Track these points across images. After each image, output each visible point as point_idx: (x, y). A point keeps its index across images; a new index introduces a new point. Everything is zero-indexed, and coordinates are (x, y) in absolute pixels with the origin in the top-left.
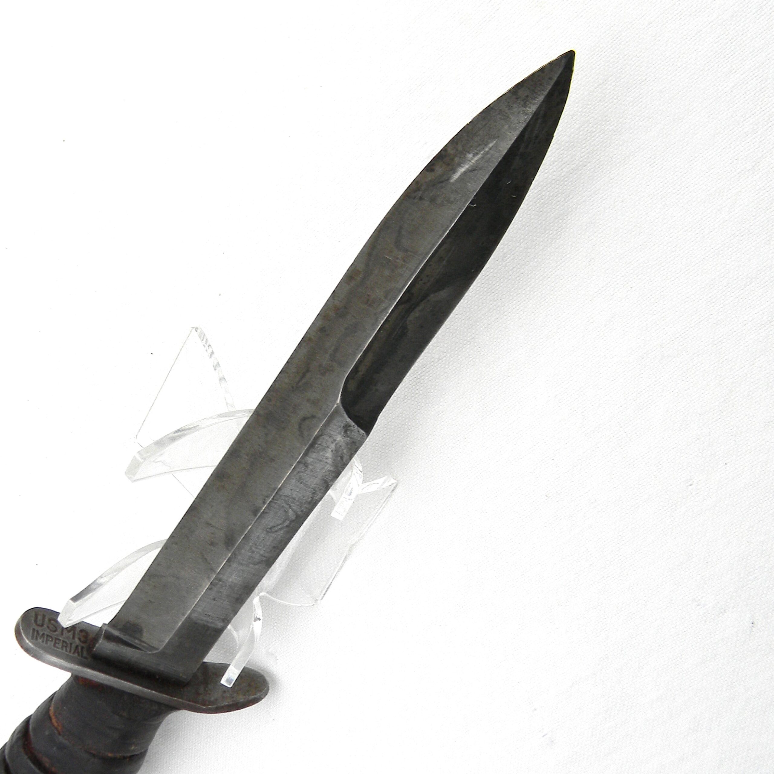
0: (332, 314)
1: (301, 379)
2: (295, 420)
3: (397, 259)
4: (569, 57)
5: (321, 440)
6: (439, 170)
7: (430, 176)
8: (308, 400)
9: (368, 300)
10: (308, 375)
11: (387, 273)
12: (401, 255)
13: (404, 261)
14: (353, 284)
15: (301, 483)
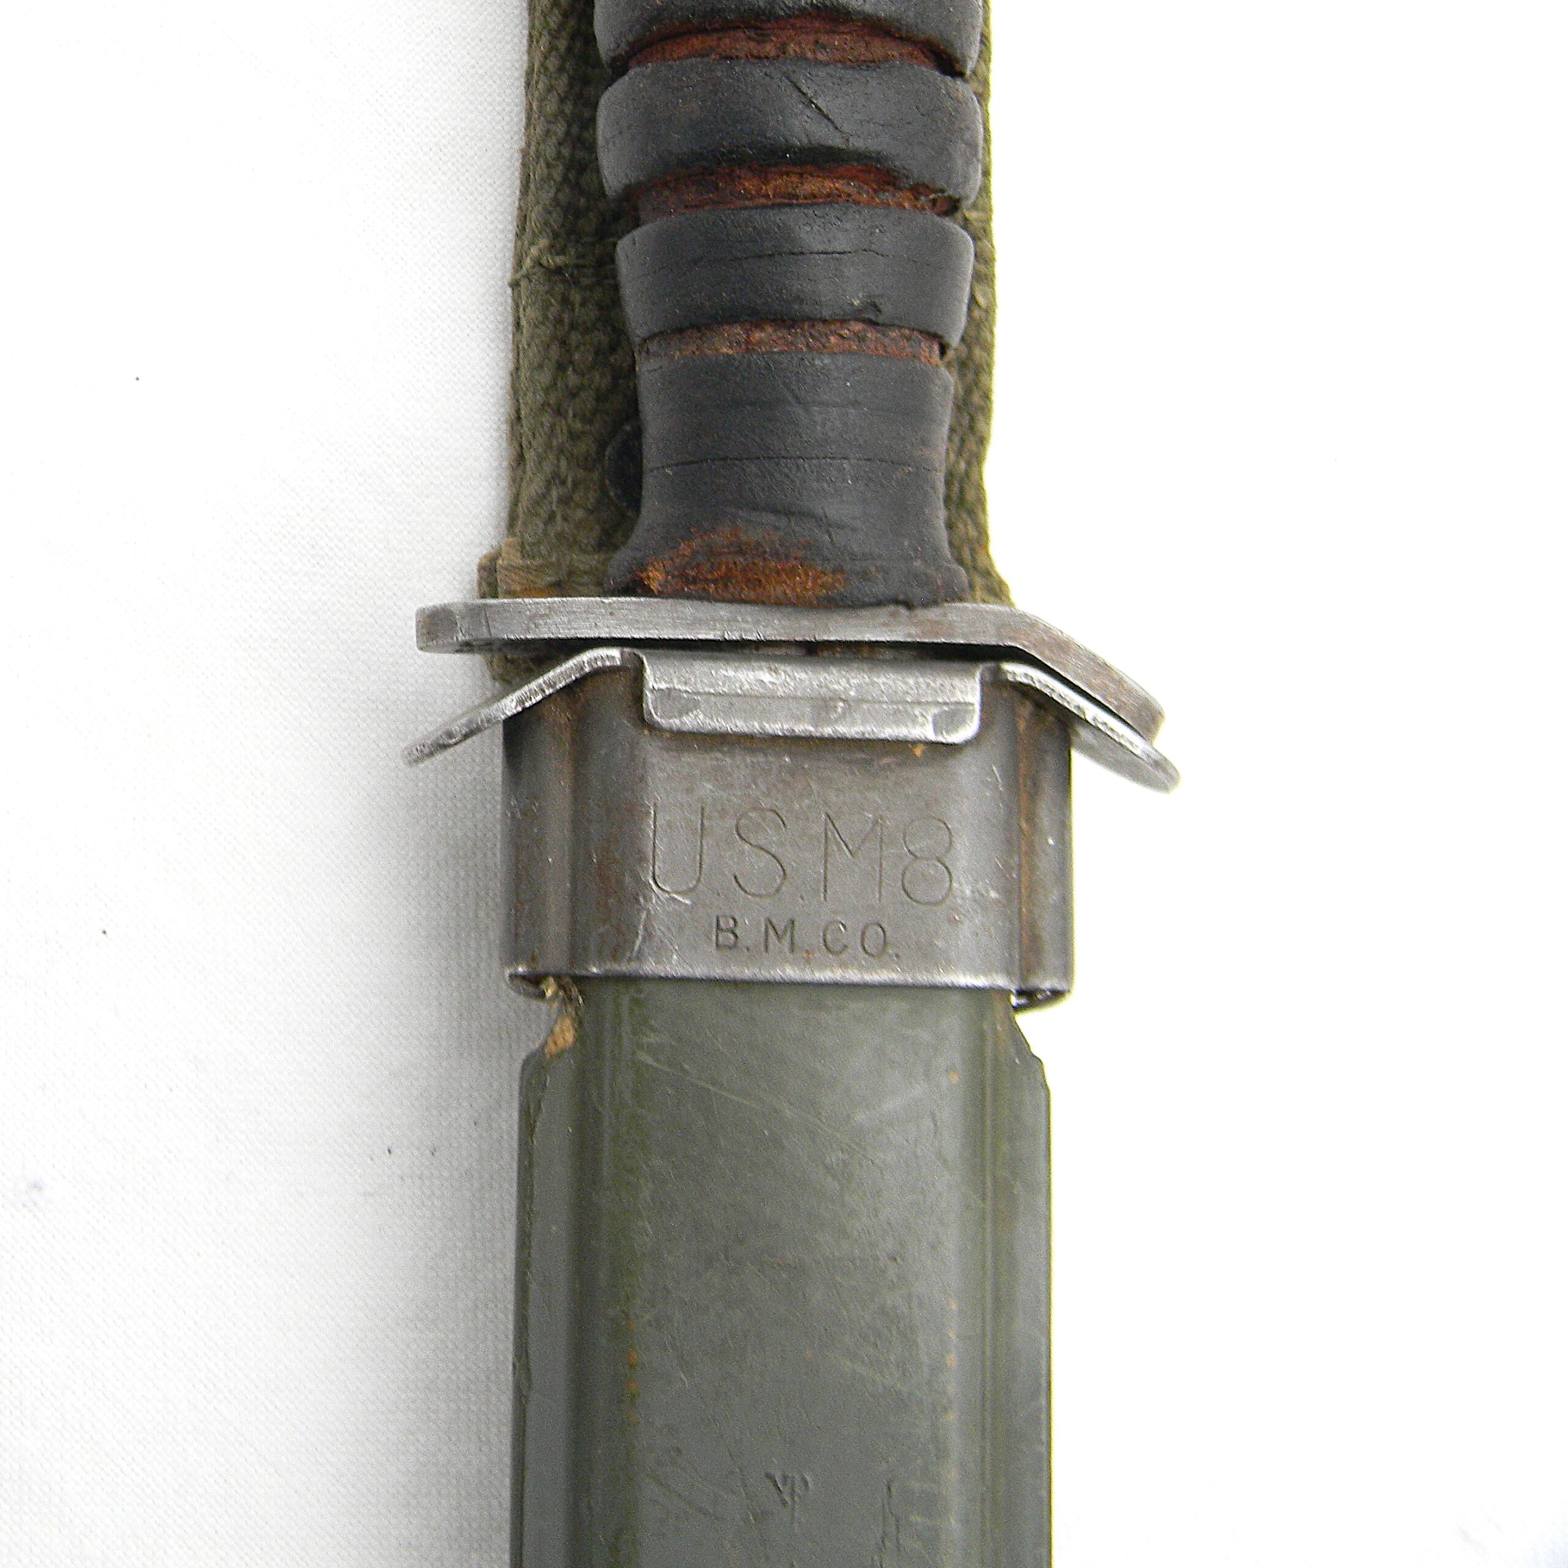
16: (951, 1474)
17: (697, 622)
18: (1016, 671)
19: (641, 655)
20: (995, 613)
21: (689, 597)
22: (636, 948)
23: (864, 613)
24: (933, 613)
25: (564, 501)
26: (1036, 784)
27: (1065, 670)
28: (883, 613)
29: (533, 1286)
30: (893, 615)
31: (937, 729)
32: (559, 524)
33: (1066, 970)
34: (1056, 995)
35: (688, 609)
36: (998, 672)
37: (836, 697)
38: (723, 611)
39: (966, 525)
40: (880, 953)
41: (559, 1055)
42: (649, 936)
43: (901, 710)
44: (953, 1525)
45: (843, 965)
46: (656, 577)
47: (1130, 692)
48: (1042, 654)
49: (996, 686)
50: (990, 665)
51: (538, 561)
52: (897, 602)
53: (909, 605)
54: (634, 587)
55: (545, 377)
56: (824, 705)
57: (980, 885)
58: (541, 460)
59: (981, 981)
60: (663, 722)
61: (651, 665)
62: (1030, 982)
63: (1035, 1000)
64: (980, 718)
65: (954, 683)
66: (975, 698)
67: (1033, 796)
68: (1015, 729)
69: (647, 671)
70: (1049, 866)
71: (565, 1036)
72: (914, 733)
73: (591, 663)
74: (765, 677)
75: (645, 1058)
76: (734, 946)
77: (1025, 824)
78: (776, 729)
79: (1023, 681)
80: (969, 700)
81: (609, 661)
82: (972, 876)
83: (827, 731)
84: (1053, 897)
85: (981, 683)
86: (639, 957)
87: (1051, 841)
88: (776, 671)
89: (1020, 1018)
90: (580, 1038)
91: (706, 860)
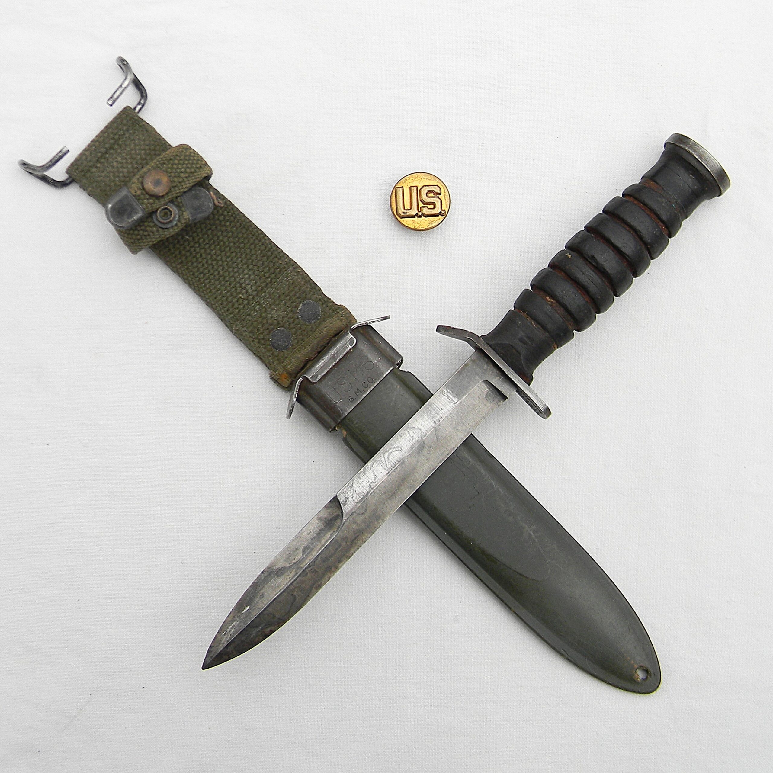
0: (333, 569)
1: (358, 536)
2: (367, 515)
3: (297, 592)
4: (204, 668)
5: (359, 500)
6: (268, 630)
7: (272, 628)
8: (358, 524)
9: (316, 572)
10: (353, 538)
11: (303, 585)
12: (295, 593)
13: (294, 590)
14: (319, 583)
15: (376, 475)
18: (353, 327)
22: (341, 413)
26: (370, 337)
31: (351, 346)
33: (400, 356)
34: (402, 361)
37: (334, 355)
40: (373, 381)
41: (346, 436)
42: (341, 409)
43: (344, 347)
45: (370, 387)
49: (353, 332)
50: (349, 329)
56: (333, 357)
57: (376, 359)
59: (389, 371)
60: (316, 381)
61: (306, 375)
62: (396, 363)
63: (399, 364)
64: (355, 338)
65: (347, 337)
66: (352, 336)
67: (373, 339)
68: (361, 333)
69: (307, 377)
70: (383, 346)
71: (345, 432)
72: (349, 349)
73: (299, 382)
74: (323, 362)
75: (357, 425)
76: (353, 400)
77: (375, 344)
78: (331, 367)
79: (356, 327)
80: (351, 337)
81: (301, 380)
82: (374, 359)
83: (337, 360)
84: (388, 349)
85: (350, 333)
86: (343, 414)
87: (381, 342)
88: (323, 360)
89: (400, 369)
90: (347, 431)
91: (339, 392)
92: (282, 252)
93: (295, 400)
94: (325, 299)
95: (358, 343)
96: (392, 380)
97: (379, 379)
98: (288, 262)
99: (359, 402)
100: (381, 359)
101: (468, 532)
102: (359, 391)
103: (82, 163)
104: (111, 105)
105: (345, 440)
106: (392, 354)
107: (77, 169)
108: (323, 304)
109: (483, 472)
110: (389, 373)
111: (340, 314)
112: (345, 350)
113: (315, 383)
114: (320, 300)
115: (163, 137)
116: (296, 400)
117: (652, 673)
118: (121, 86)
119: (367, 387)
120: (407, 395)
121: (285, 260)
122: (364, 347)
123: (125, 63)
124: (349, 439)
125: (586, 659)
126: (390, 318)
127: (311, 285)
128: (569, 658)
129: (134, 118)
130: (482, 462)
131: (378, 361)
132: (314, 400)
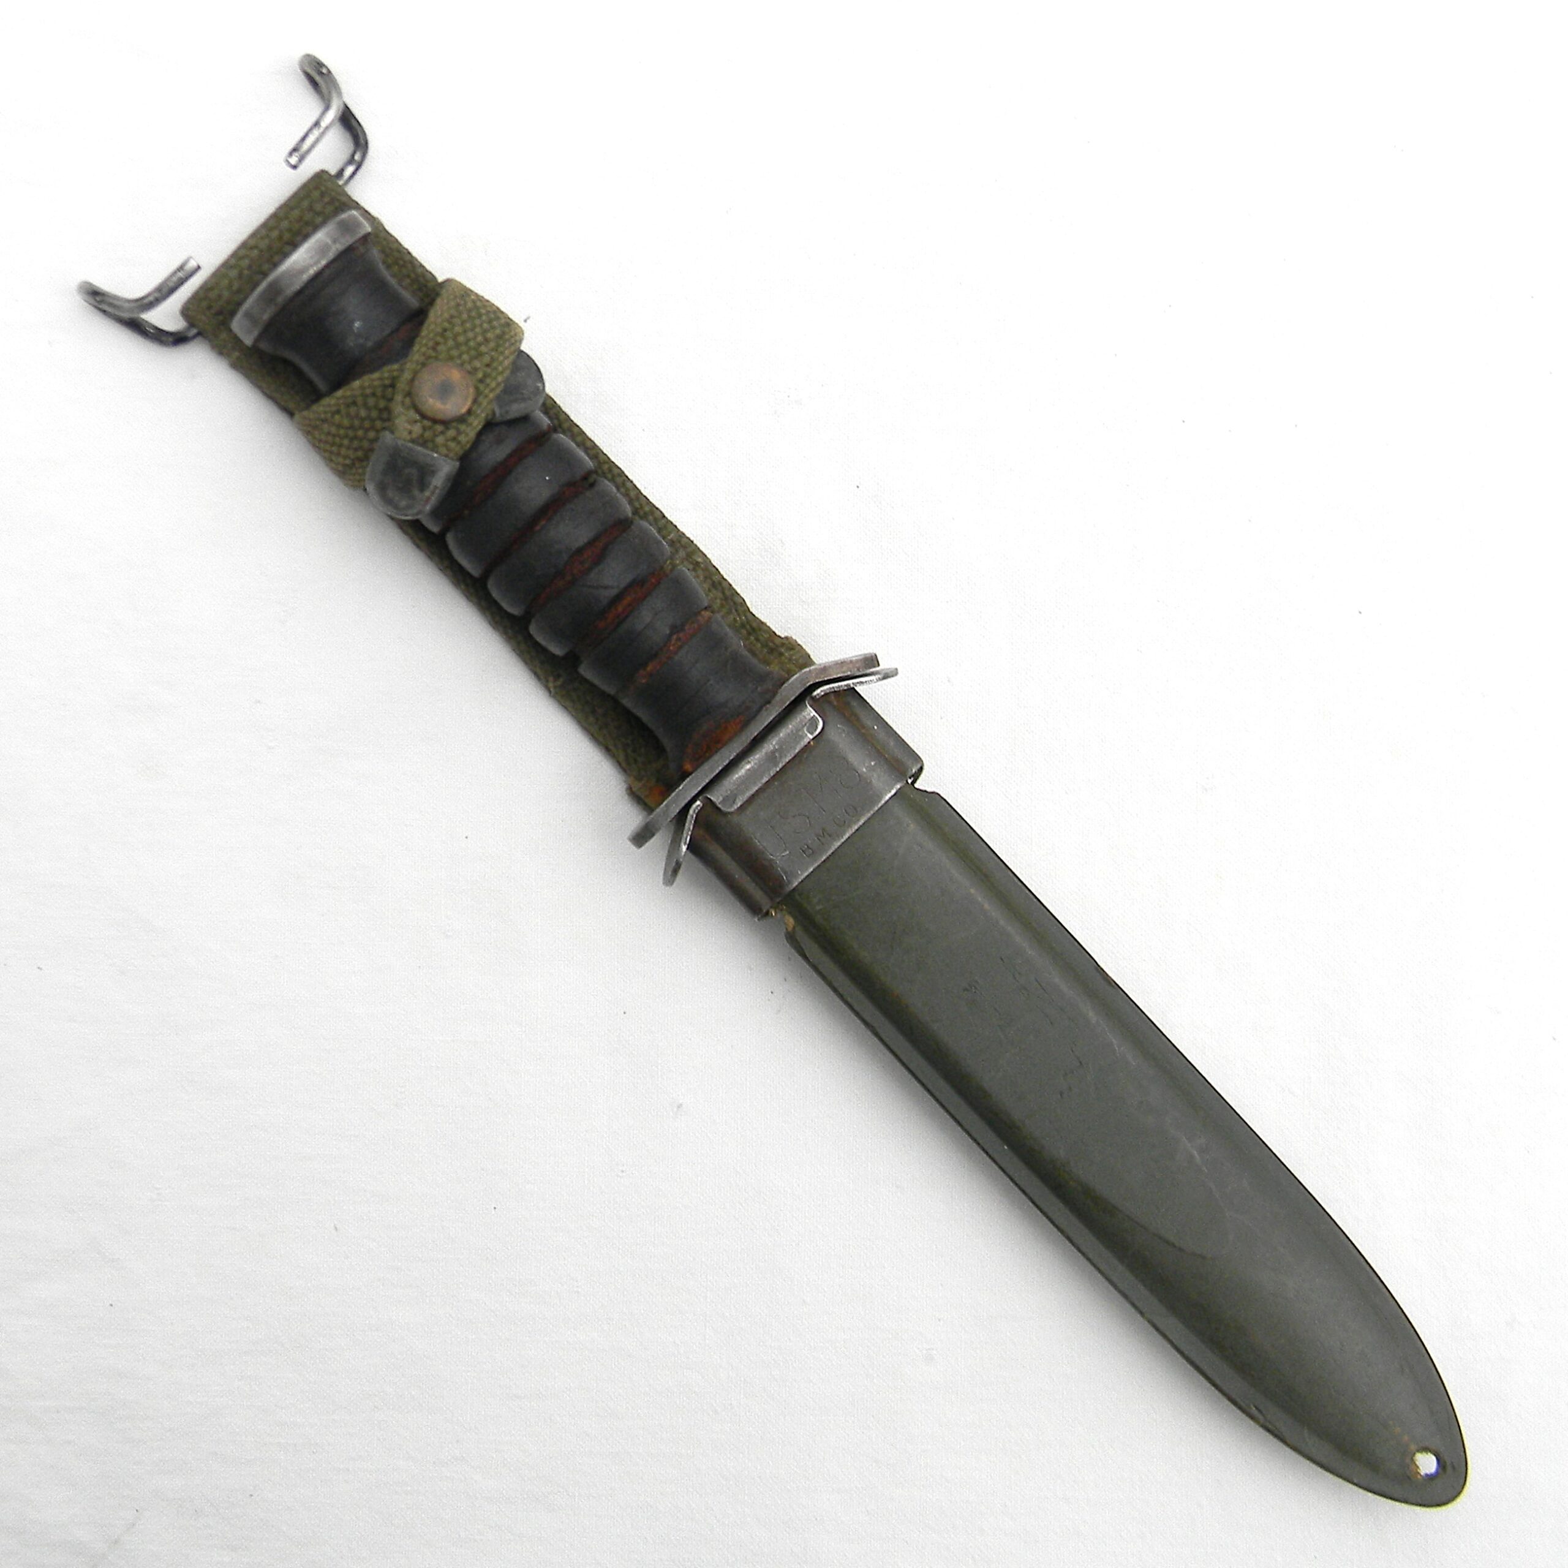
16: (1018, 939)
17: (712, 770)
18: (818, 692)
19: (709, 796)
20: (796, 679)
21: (702, 763)
22: (786, 881)
23: (758, 717)
24: (778, 698)
25: (634, 751)
26: (856, 715)
27: (830, 675)
28: (764, 713)
29: (849, 1000)
30: (766, 710)
31: (812, 733)
32: (639, 759)
33: (917, 759)
34: (921, 769)
35: (706, 767)
36: (814, 699)
37: (773, 752)
38: (716, 757)
39: (762, 635)
40: (856, 813)
41: (794, 928)
42: (785, 873)
43: (796, 736)
44: (1031, 952)
45: (850, 826)
46: (688, 767)
47: (857, 661)
48: (820, 678)
49: (817, 704)
50: (808, 698)
51: (645, 779)
52: (765, 705)
53: (769, 702)
54: (685, 775)
55: (591, 719)
56: (772, 758)
57: (866, 765)
58: (615, 745)
59: (893, 792)
60: (732, 810)
61: (711, 795)
62: (910, 774)
63: (916, 776)
64: (820, 717)
65: (803, 714)
66: (813, 713)
67: (858, 719)
68: (834, 707)
69: (712, 798)
70: (882, 735)
71: (790, 921)
72: (806, 741)
73: (695, 811)
74: (748, 767)
75: (818, 908)
76: (813, 852)
77: (863, 731)
78: (765, 779)
79: (822, 693)
80: (812, 715)
81: (699, 805)
82: (863, 764)
83: (781, 766)
84: (892, 744)
85: (811, 706)
86: (789, 882)
87: (876, 727)
88: (749, 762)
89: (916, 785)
90: (795, 918)
91: (781, 835)
92: (664, 516)
93: (684, 848)
94: (754, 625)
95: (825, 728)
96: (898, 810)
97: (871, 809)
98: (675, 539)
99: (824, 858)
100: (875, 764)
101: (1057, 1149)
102: (826, 835)
103: (220, 296)
104: (295, 167)
105: (791, 938)
106: (898, 753)
107: (209, 308)
108: (749, 634)
109: (1092, 1015)
110: (892, 796)
111: (786, 658)
112: (798, 743)
113: (731, 813)
114: (743, 626)
115: (406, 246)
116: (687, 849)
117: (1448, 1463)
118: (317, 124)
119: (845, 825)
120: (929, 845)
121: (669, 535)
122: (841, 738)
123: (324, 71)
124: (801, 935)
125: (1306, 1431)
126: (896, 674)
127: (723, 593)
128: (1268, 1424)
129: (338, 200)
130: (1091, 994)
131: (871, 769)
132: (726, 848)
